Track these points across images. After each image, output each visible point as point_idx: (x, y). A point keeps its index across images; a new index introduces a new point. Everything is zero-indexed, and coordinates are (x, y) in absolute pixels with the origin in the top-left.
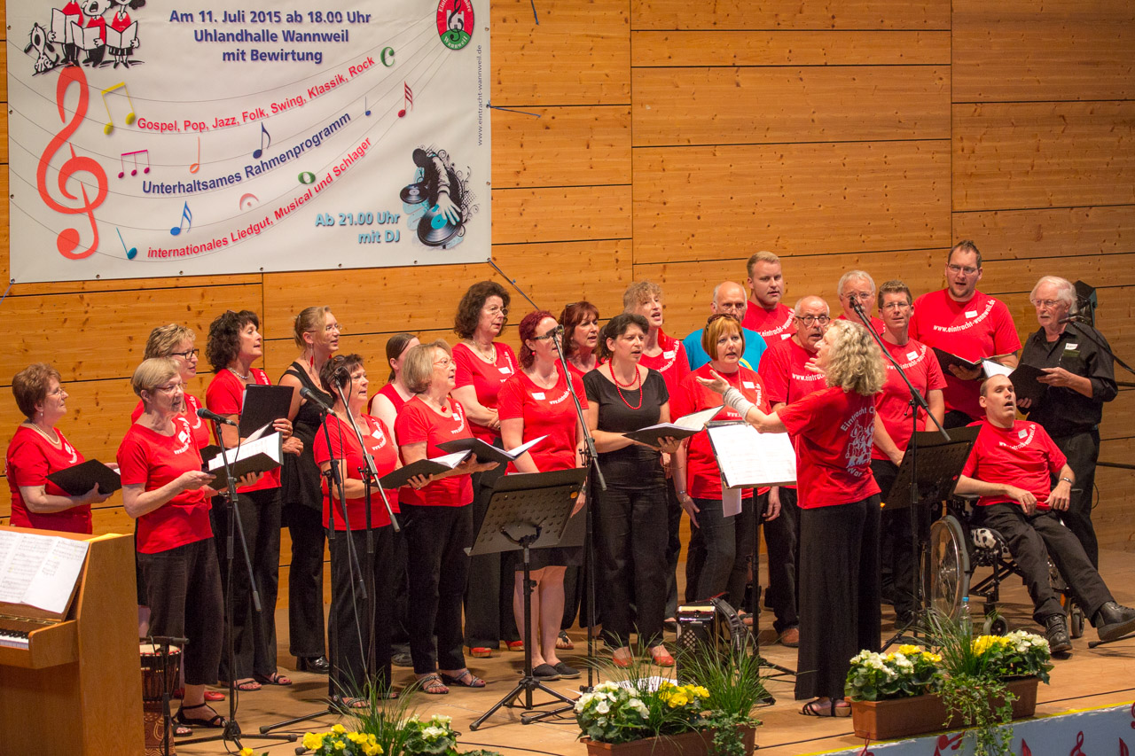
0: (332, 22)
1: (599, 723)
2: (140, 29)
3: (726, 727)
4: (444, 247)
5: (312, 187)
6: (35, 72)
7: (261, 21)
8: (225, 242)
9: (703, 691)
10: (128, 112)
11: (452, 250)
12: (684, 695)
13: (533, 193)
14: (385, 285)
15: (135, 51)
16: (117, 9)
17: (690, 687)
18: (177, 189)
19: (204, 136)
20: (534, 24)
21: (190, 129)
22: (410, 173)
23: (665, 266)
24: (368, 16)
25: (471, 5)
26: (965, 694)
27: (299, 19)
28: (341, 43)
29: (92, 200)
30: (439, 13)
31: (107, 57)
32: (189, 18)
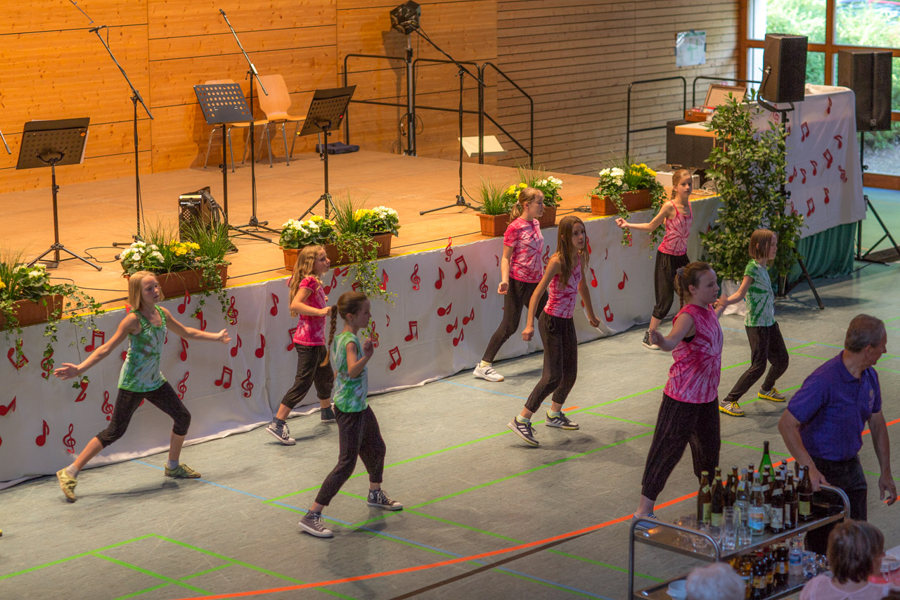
1: (135, 266)
3: (210, 266)
9: (196, 246)
12: (184, 248)
17: (188, 243)
26: (350, 244)
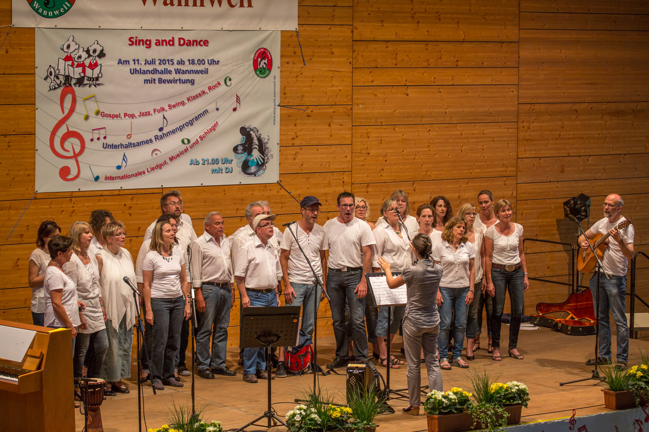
0: (200, 64)
1: (296, 425)
2: (103, 68)
3: (360, 428)
4: (255, 175)
5: (188, 146)
6: (49, 89)
7: (164, 64)
8: (144, 173)
9: (349, 410)
10: (96, 109)
11: (259, 177)
12: (339, 412)
13: (301, 149)
14: (225, 194)
15: (100, 79)
16: (91, 58)
18: (120, 147)
19: (134, 121)
20: (302, 65)
21: (127, 117)
22: (238, 139)
23: (368, 185)
24: (218, 61)
25: (271, 56)
26: (484, 412)
27: (183, 63)
28: (204, 75)
29: (77, 152)
30: (254, 59)
31: (86, 82)
32: (128, 63)
